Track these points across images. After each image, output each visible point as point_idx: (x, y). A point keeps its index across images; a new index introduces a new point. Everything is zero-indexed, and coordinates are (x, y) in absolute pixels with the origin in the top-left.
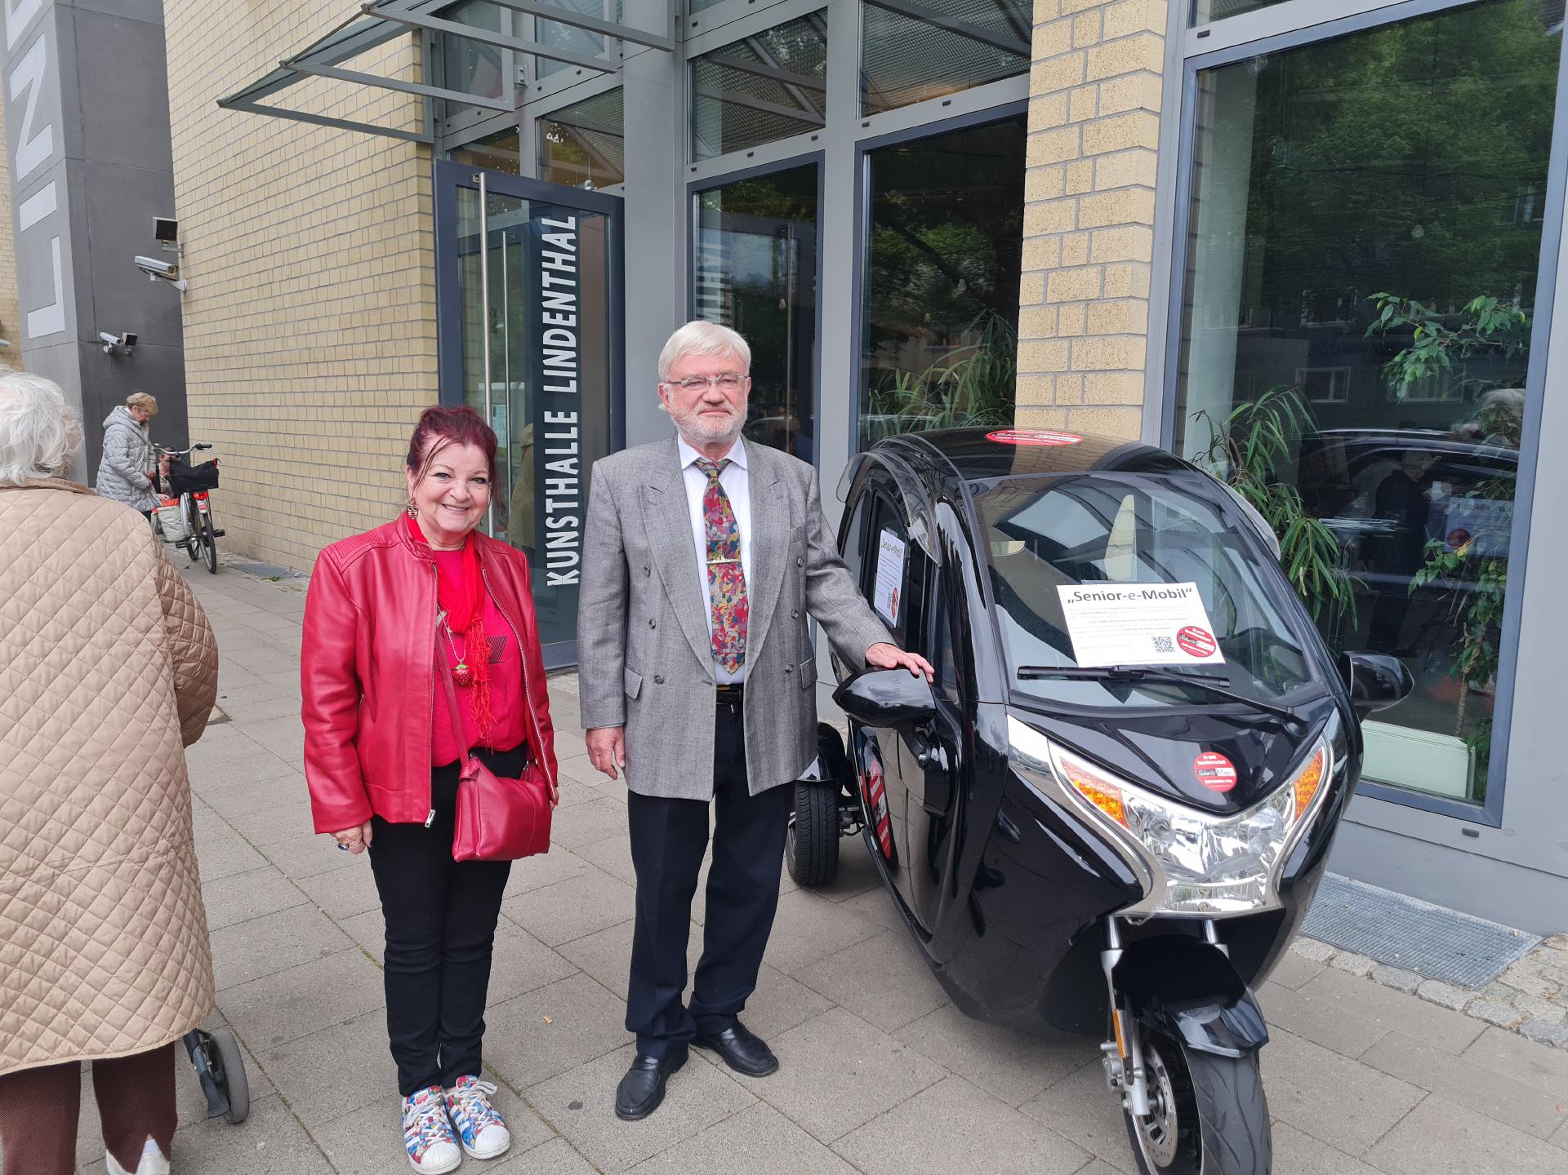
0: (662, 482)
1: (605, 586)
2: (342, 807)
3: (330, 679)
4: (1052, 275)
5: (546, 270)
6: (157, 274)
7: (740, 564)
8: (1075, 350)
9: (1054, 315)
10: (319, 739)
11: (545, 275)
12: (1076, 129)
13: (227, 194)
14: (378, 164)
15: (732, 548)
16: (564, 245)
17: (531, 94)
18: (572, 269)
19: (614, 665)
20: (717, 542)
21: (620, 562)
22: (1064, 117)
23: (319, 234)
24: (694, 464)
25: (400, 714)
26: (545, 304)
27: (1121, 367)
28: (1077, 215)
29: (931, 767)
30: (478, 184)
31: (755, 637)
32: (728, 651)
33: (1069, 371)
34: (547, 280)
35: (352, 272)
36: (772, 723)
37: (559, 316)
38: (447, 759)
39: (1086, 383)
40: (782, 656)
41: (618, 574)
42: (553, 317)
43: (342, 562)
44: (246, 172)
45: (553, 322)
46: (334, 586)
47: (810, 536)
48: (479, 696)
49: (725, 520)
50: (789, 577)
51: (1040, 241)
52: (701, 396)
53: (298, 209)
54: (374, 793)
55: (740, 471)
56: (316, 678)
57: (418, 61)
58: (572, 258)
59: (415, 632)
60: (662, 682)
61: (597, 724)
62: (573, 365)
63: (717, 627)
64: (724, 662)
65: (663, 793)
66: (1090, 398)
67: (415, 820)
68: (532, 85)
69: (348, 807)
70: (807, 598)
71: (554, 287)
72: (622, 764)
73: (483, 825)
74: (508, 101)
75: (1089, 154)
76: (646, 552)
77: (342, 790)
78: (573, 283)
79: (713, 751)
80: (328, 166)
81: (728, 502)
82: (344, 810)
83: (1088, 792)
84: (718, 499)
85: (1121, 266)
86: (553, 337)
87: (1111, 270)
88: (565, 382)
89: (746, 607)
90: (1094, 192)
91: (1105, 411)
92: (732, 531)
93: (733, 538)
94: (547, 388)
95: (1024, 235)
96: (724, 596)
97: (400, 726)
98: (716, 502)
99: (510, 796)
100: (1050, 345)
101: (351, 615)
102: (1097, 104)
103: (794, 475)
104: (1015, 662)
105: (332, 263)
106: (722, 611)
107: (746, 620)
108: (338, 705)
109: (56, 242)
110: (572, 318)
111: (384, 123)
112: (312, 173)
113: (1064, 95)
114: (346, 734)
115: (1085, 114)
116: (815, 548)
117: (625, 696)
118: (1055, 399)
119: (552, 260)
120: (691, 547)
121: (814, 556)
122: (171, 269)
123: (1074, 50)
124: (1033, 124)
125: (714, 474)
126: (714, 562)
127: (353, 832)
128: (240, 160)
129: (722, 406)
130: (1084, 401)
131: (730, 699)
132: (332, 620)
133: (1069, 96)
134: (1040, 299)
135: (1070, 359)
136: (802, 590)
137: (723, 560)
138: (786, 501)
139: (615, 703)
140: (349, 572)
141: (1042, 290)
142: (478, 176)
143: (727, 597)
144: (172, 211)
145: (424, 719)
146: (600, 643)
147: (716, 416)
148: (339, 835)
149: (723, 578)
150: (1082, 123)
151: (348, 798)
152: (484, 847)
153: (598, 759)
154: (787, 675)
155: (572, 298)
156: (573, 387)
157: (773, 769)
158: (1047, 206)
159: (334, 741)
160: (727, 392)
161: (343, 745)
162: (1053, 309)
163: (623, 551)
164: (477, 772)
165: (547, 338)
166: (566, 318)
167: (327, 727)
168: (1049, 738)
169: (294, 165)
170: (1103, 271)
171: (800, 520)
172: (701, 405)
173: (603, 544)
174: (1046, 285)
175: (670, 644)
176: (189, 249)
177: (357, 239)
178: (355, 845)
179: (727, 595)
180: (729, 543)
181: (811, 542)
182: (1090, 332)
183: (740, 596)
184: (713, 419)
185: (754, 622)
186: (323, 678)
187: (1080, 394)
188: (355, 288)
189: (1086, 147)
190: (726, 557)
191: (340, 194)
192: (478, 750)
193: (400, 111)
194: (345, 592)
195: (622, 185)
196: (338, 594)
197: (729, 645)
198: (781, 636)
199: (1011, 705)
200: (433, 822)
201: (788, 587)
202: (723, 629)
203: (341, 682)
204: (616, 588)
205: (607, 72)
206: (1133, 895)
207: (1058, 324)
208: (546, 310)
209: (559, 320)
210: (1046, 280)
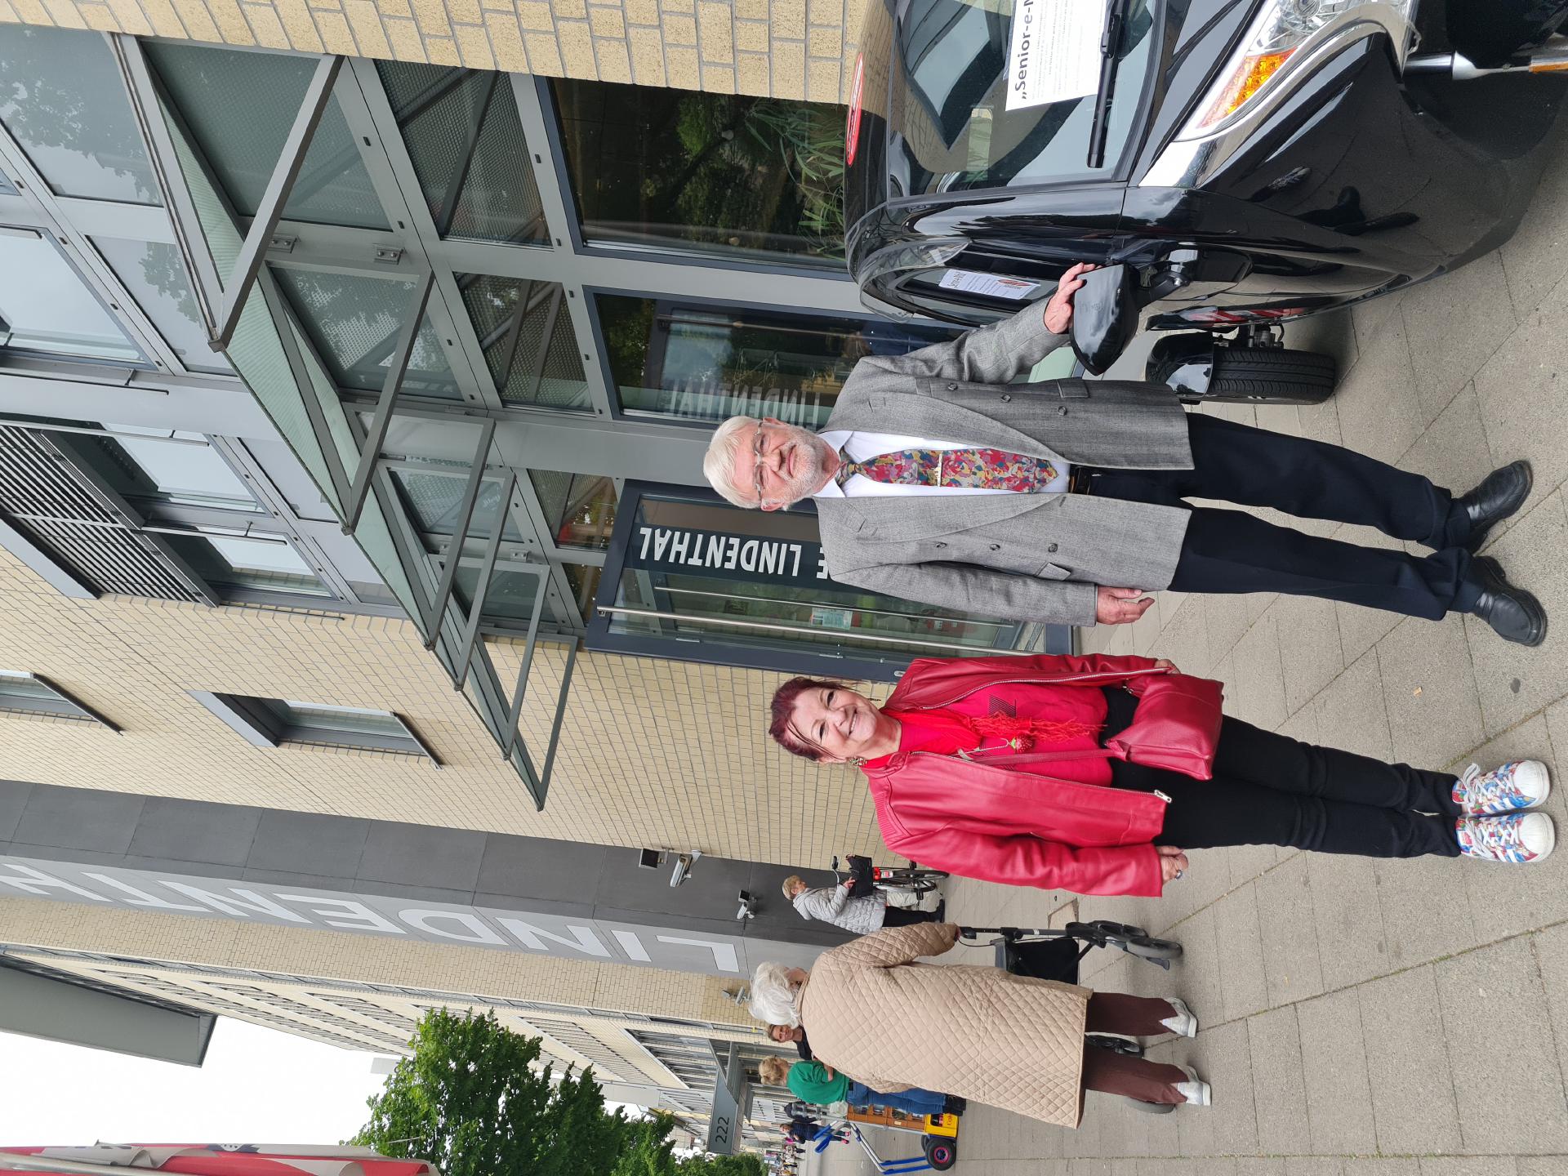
0: (856, 518)
1: (952, 586)
2: (1137, 871)
3: (1010, 862)
4: (705, 57)
5: (686, 560)
6: (686, 872)
7: (945, 453)
8: (784, 34)
9: (746, 56)
10: (1067, 879)
11: (691, 562)
12: (561, 24)
13: (621, 807)
14: (595, 685)
15: (928, 459)
16: (665, 541)
17: (536, 549)
18: (687, 536)
19: (1034, 587)
20: (919, 473)
21: (930, 569)
22: (548, 36)
23: (655, 741)
24: (841, 485)
25: (1049, 807)
26: (718, 565)
28: (645, 27)
29: (1192, 272)
30: (607, 612)
31: (1023, 447)
32: (1032, 476)
33: (805, 41)
34: (695, 561)
35: (689, 720)
36: (1117, 436)
37: (729, 553)
38: (1107, 771)
39: (818, 22)
40: (1048, 418)
41: (942, 572)
42: (729, 559)
43: (900, 833)
44: (602, 789)
45: (734, 560)
46: (921, 844)
47: (927, 373)
48: (1046, 731)
49: (898, 462)
50: (965, 402)
51: (670, 69)
52: (774, 472)
53: (634, 754)
54: (1129, 840)
55: (854, 440)
56: (1008, 874)
57: (508, 640)
58: (677, 534)
59: (974, 781)
60: (1056, 545)
61: (1092, 613)
62: (775, 545)
63: (1005, 485)
64: (1043, 481)
65: (1175, 559)
66: (836, 19)
67: (1162, 809)
68: (527, 547)
69: (1139, 864)
70: (992, 383)
71: (703, 556)
72: (1138, 593)
73: (1178, 747)
74: (542, 571)
75: (584, 11)
76: (922, 546)
77: (1120, 868)
78: (700, 537)
79: (1137, 504)
80: (598, 726)
81: (882, 456)
82: (1141, 870)
83: (1243, 96)
84: (876, 467)
86: (749, 562)
88: (790, 555)
89: (990, 452)
90: (623, 7)
92: (910, 457)
93: (917, 457)
94: (795, 573)
95: (664, 86)
96: (975, 474)
97: (1064, 809)
98: (880, 469)
99: (1154, 715)
100: (777, 62)
101: (951, 833)
103: (864, 383)
104: (1080, 168)
105: (679, 735)
106: (990, 477)
107: (1004, 453)
108: (1037, 858)
109: (661, 938)
110: (732, 541)
111: (561, 675)
112: (603, 739)
113: (527, 37)
114: (1066, 855)
115: (545, 14)
116: (941, 369)
117: (1067, 581)
118: (834, 59)
119: (678, 554)
120: (921, 500)
121: (949, 371)
122: (683, 861)
123: (484, 24)
124: (555, 71)
125: (852, 467)
126: (939, 480)
127: (1165, 864)
128: (593, 793)
129: (786, 453)
130: (839, 26)
131: (1085, 481)
132: (953, 851)
133: (529, 31)
134: (729, 71)
135: (793, 40)
136: (981, 388)
137: (939, 469)
138: (889, 395)
139: (1071, 592)
140: (911, 829)
141: (720, 69)
142: (600, 612)
143: (976, 471)
144: (635, 851)
145: (1060, 788)
146: (1008, 597)
147: (795, 461)
148: (1166, 877)
149: (956, 472)
150: (555, 18)
151: (1129, 864)
152: (1200, 749)
153: (1128, 616)
154: (1070, 415)
155: (713, 539)
156: (797, 549)
157: (1170, 441)
158: (635, 58)
159: (1071, 867)
160: (772, 447)
161: (1076, 859)
162: (739, 57)
163: (919, 565)
164: (1122, 744)
165: (751, 568)
166: (731, 547)
167: (1056, 871)
168: (1171, 140)
169: (596, 752)
171: (910, 382)
172: (783, 473)
173: (910, 583)
174: (715, 64)
175: (1017, 533)
176: (666, 843)
177: (659, 711)
178: (1178, 864)
179: (974, 470)
180: (921, 462)
181: (934, 373)
182: (766, 17)
183: (978, 456)
184: (797, 464)
185: (1005, 446)
186: (1008, 868)
187: (830, 31)
188: (702, 720)
189: (576, 14)
190: (936, 466)
191: (621, 719)
192: (1101, 739)
193: (549, 664)
194: (929, 835)
195: (614, 480)
196: (930, 841)
197: (1026, 474)
198: (1027, 417)
199: (1128, 180)
200: (1167, 794)
201: (975, 403)
202: (1009, 479)
203: (1015, 851)
204: (955, 577)
205: (515, 480)
206: (1381, 43)
207: (756, 52)
208: (723, 564)
209: (733, 554)
210: (710, 63)
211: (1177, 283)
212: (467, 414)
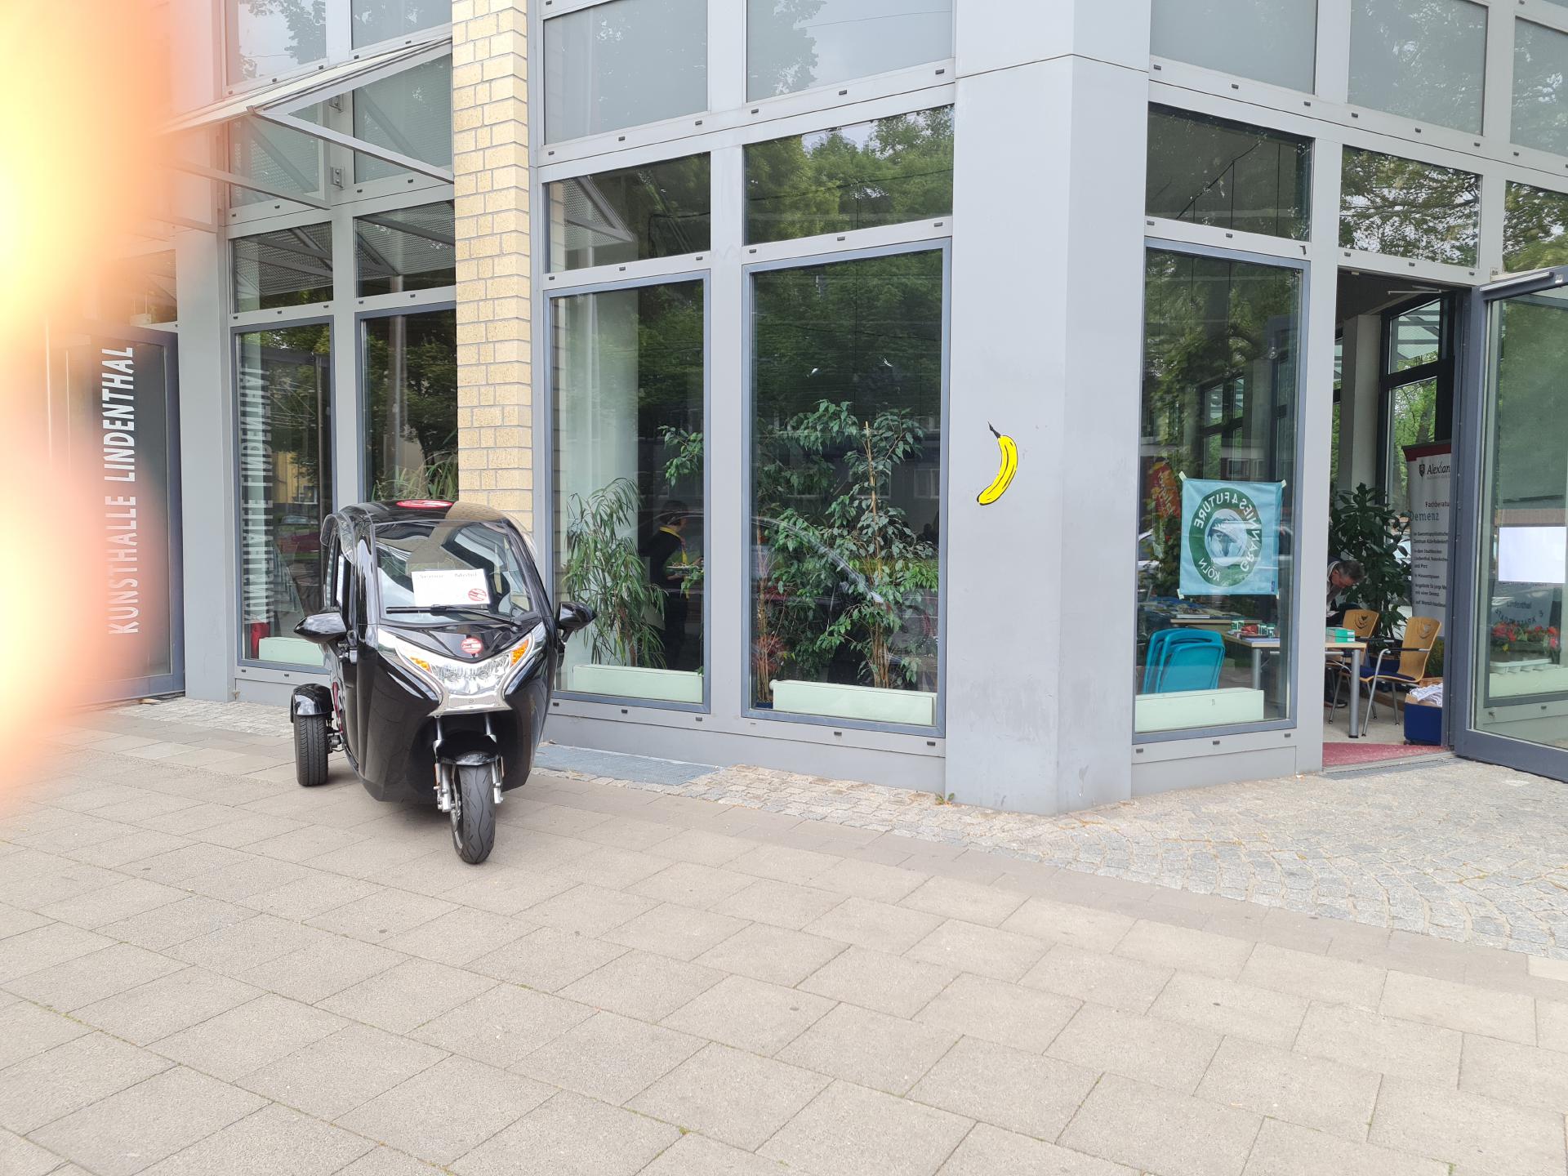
4: (475, 410)
5: (106, 387)
8: (490, 457)
9: (478, 434)
11: (105, 391)
12: (483, 325)
16: (123, 368)
18: (130, 387)
22: (477, 317)
26: (106, 414)
27: (516, 466)
28: (487, 376)
33: (488, 469)
34: (106, 395)
37: (118, 423)
39: (498, 476)
42: (112, 423)
45: (112, 427)
51: (467, 389)
58: (131, 379)
62: (132, 460)
66: (499, 486)
71: (113, 401)
75: (491, 340)
78: (131, 398)
85: (512, 407)
86: (113, 439)
87: (507, 409)
88: (125, 473)
90: (494, 363)
91: (509, 493)
95: (458, 385)
100: (477, 452)
102: (494, 312)
110: (131, 424)
113: (476, 303)
115: (487, 317)
118: (481, 485)
119: (111, 380)
123: (479, 279)
124: (460, 318)
133: (478, 305)
134: (469, 425)
135: (488, 461)
141: (470, 419)
150: (486, 322)
155: (131, 409)
156: (132, 478)
158: (470, 368)
162: (477, 430)
165: (108, 440)
166: (125, 424)
168: (398, 638)
170: (503, 408)
174: (472, 417)
182: (498, 445)
187: (494, 482)
189: (489, 336)
195: (176, 323)
199: (381, 626)
206: (436, 704)
207: (480, 440)
208: (107, 418)
209: (118, 424)
210: (472, 412)
211: (341, 657)
212: (219, 210)
